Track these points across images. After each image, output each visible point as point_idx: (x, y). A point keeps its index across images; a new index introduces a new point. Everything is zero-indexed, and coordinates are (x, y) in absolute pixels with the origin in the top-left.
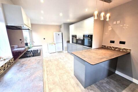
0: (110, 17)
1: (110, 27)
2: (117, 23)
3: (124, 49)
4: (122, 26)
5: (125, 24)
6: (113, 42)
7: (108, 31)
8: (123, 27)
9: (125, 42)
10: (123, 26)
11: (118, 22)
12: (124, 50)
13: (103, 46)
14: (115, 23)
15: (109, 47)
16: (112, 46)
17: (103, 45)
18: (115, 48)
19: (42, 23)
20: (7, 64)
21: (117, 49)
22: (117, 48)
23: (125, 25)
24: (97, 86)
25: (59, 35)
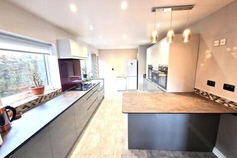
0: (189, 36)
1: (209, 51)
2: (221, 44)
3: (232, 102)
4: (229, 49)
5: (234, 46)
6: (211, 84)
7: (205, 60)
8: (232, 54)
9: (234, 87)
10: (232, 51)
11: (223, 42)
12: (230, 105)
13: (196, 91)
14: (216, 43)
15: (205, 94)
16: (209, 92)
17: (195, 89)
18: (216, 98)
19: (110, 48)
20: (53, 94)
21: (218, 101)
22: (218, 98)
23: (235, 48)
24: (150, 155)
25: (132, 64)
